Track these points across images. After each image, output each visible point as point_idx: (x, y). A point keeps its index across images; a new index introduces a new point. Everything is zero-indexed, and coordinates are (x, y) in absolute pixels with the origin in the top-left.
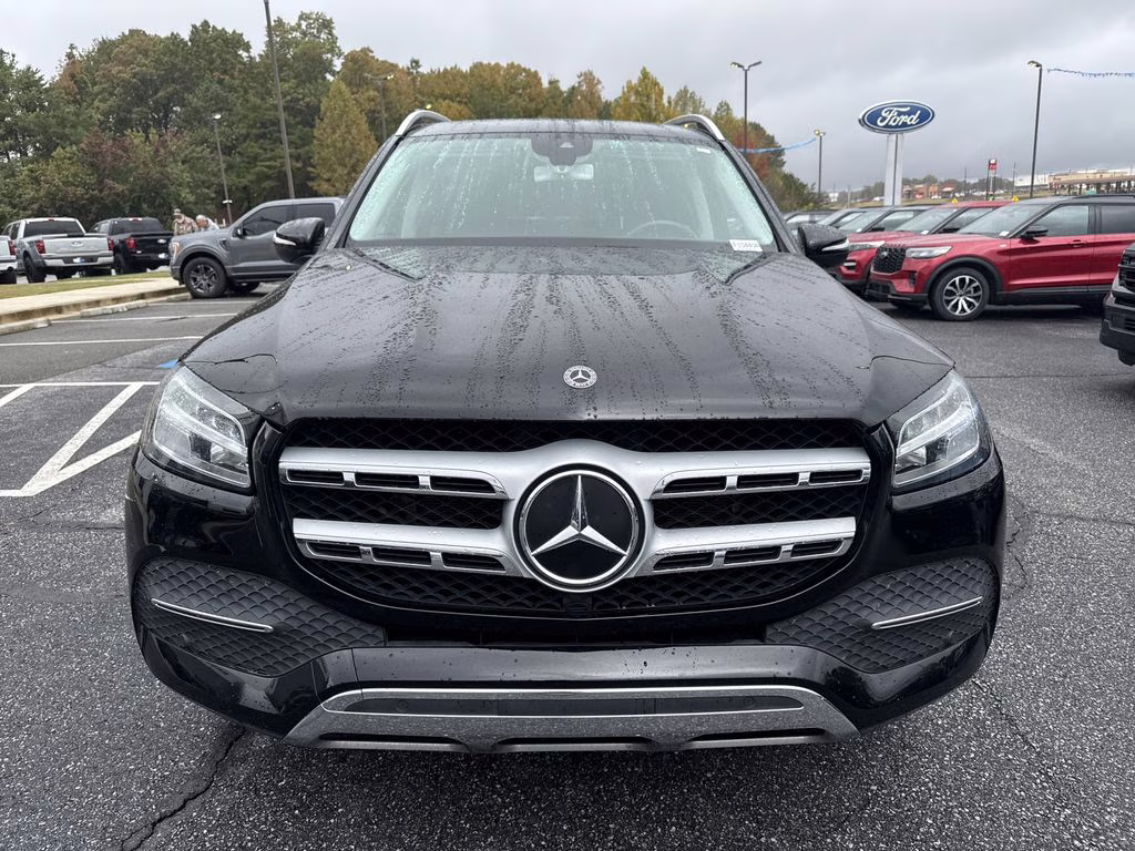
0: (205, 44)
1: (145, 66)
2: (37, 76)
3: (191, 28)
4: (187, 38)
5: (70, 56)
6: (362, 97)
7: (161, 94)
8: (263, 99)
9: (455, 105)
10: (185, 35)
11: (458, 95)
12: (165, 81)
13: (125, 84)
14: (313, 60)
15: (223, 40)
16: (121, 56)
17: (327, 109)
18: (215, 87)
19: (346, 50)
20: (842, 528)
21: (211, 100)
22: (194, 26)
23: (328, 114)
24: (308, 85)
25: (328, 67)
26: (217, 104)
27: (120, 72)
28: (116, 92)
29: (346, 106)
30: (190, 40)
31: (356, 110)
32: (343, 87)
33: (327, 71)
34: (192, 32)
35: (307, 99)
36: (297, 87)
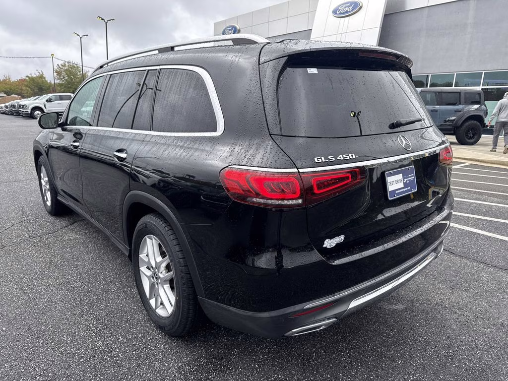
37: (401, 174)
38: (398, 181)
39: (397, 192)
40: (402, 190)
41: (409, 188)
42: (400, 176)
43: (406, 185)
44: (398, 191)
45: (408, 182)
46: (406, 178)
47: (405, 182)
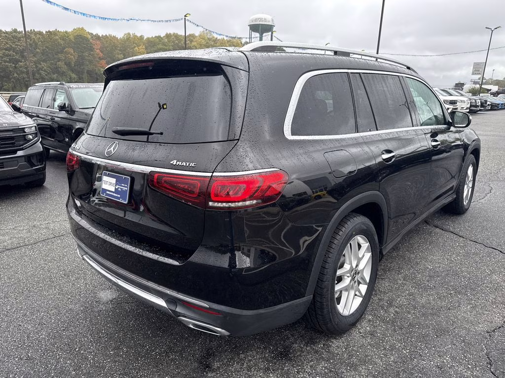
37: (115, 179)
38: (111, 184)
39: (107, 192)
40: (112, 194)
41: (119, 196)
42: (114, 181)
43: (116, 191)
44: (109, 193)
45: (119, 189)
46: (119, 185)
47: (117, 188)
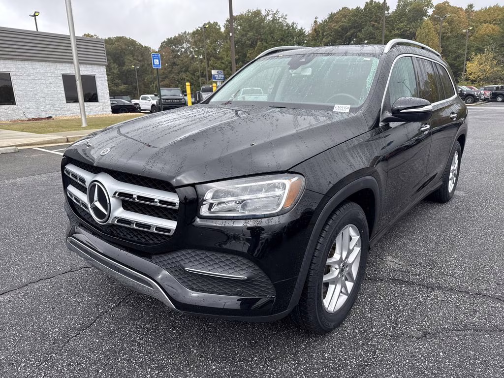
0: (370, 10)
1: (345, 22)
2: (304, 31)
3: (365, 4)
4: (363, 8)
5: (315, 22)
6: (438, 27)
7: (348, 33)
8: (391, 32)
9: (492, 26)
10: (362, 7)
11: (495, 20)
12: (351, 28)
13: (336, 31)
14: (417, 11)
15: (378, 7)
16: (336, 19)
17: (419, 34)
18: (371, 28)
19: (435, 4)
20: (172, 225)
21: (368, 34)
22: (367, 3)
23: (419, 36)
24: (413, 23)
25: (424, 13)
26: (370, 36)
27: (335, 26)
28: (332, 34)
29: (429, 32)
30: (364, 9)
31: (434, 33)
32: (429, 22)
33: (423, 16)
34: (365, 5)
35: (411, 30)
36: (407, 25)
